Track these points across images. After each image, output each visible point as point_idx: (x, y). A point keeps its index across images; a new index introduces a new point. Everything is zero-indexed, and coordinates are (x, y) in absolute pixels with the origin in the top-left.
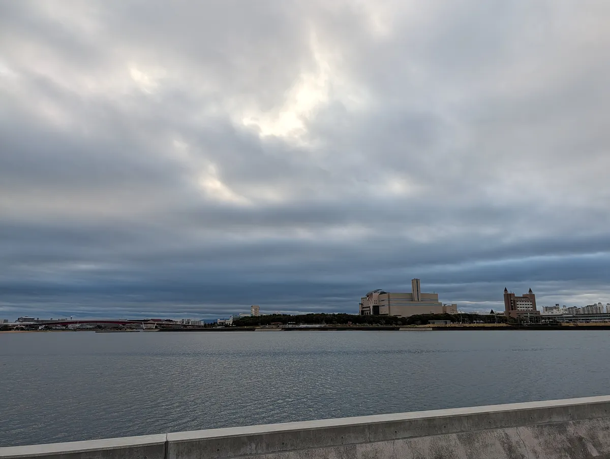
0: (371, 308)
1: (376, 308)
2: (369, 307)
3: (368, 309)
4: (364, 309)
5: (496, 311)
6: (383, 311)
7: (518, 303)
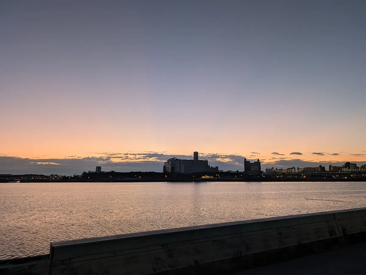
0: (170, 168)
1: (173, 168)
2: (169, 168)
3: (168, 169)
4: (166, 169)
5: (239, 171)
6: (177, 170)
7: (251, 167)
